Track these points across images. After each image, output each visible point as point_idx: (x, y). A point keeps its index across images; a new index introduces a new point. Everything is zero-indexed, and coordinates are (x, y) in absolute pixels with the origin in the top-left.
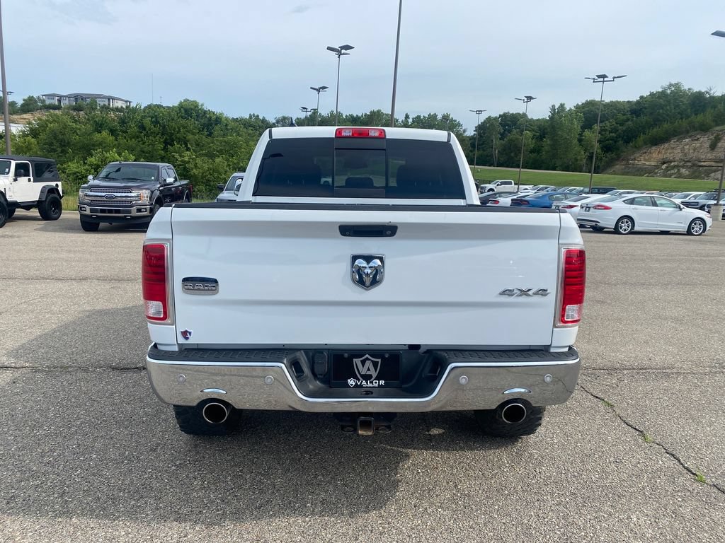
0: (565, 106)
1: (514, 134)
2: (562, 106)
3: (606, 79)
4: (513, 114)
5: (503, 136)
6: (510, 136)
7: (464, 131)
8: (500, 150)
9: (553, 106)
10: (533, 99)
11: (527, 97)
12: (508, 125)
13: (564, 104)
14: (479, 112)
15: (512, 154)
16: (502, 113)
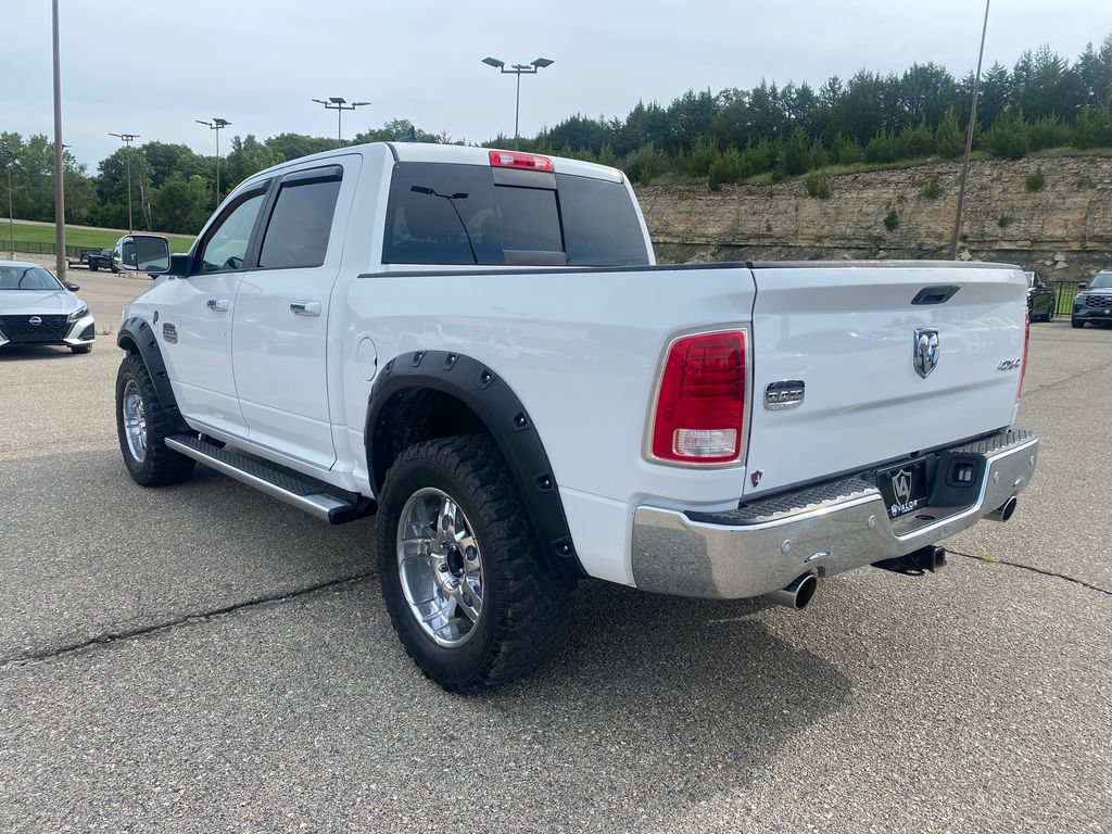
0: (256, 139)
1: (175, 179)
2: (250, 139)
3: (343, 105)
4: (166, 146)
5: (156, 181)
6: (169, 182)
7: (82, 168)
8: (154, 203)
9: (237, 138)
10: (226, 123)
11: (218, 121)
12: (160, 163)
13: (253, 137)
14: (129, 137)
15: (178, 212)
16: (147, 143)
